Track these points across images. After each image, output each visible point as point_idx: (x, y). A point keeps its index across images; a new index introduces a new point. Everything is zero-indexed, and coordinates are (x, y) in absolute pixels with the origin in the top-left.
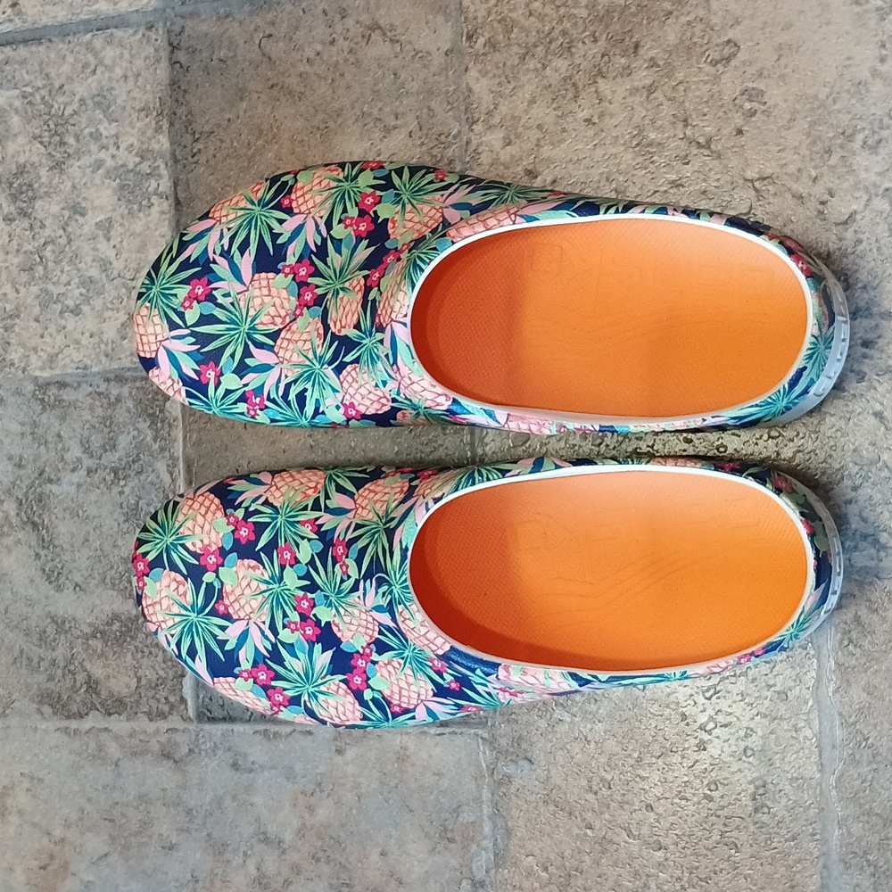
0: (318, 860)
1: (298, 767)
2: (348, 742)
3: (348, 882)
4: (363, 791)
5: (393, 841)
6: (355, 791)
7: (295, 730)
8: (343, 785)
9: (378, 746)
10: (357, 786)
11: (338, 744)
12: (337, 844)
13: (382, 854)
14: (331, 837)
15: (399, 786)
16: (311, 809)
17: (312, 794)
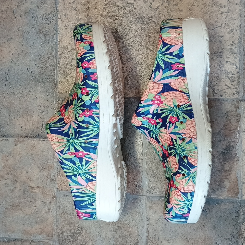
0: (9, 174)
1: (4, 149)
2: (18, 142)
3: (17, 180)
4: (22, 156)
5: (29, 169)
6: (20, 156)
7: (3, 139)
8: (16, 154)
9: (26, 144)
10: (20, 154)
11: (16, 143)
12: (14, 170)
13: (26, 173)
14: (12, 168)
15: (32, 154)
16: (7, 160)
17: (8, 157)
